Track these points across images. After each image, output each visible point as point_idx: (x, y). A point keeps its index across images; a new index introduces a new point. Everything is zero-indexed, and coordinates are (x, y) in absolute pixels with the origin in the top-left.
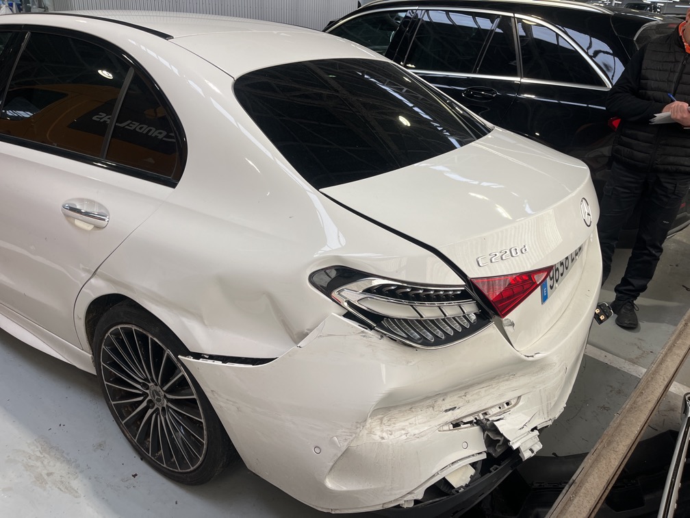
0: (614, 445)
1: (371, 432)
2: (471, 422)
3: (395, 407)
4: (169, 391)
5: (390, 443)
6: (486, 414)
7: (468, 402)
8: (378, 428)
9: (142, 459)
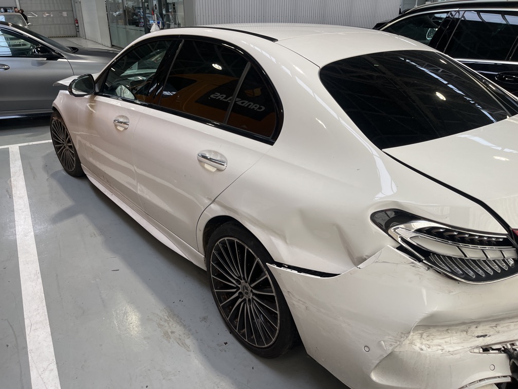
1: (412, 343)
2: (499, 350)
3: (435, 326)
4: (255, 288)
5: (428, 355)
6: (513, 344)
7: (498, 332)
8: (418, 340)
9: (230, 333)
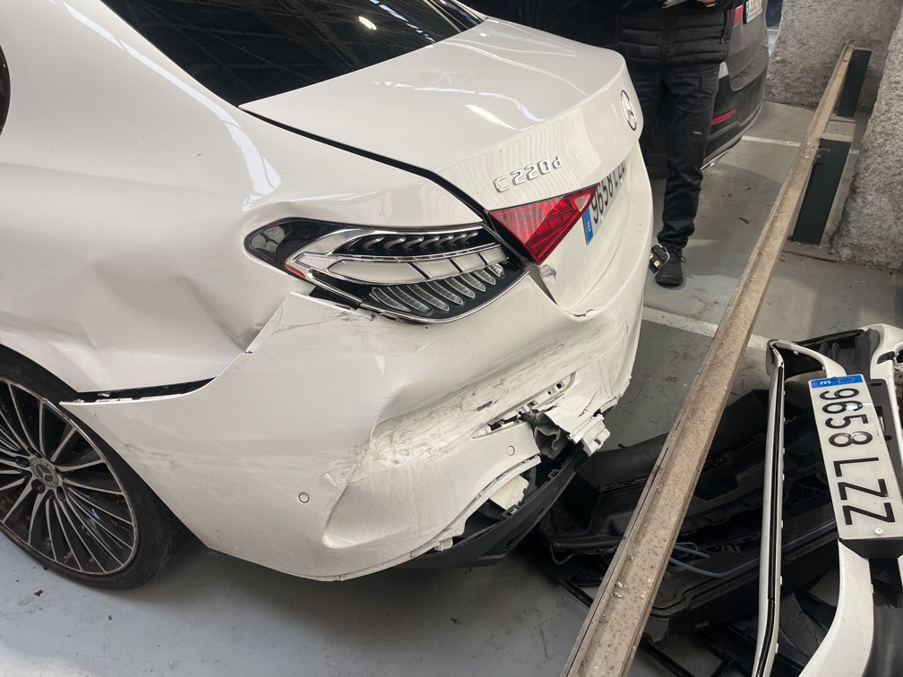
0: (700, 413)
1: (377, 458)
2: (514, 419)
3: (409, 415)
4: (61, 461)
5: (408, 466)
6: (532, 404)
7: (508, 391)
8: (388, 449)
